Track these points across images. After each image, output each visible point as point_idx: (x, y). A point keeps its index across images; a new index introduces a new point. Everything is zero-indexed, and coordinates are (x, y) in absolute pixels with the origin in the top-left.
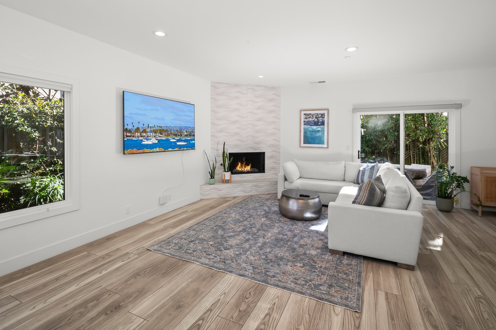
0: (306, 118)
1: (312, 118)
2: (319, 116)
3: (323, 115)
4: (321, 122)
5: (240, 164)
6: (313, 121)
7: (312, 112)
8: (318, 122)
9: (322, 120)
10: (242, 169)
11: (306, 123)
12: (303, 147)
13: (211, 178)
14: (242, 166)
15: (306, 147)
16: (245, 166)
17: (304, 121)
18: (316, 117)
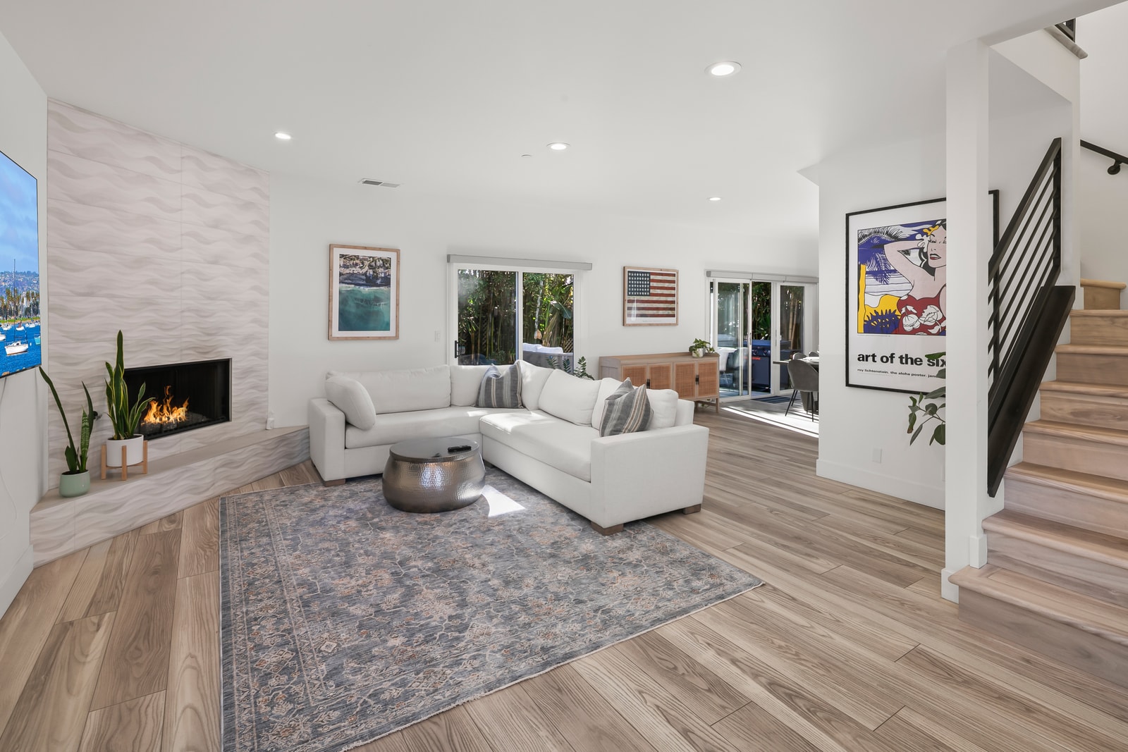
0: (345, 266)
1: (361, 268)
2: (378, 264)
3: (386, 263)
4: (382, 277)
5: (154, 406)
6: (363, 275)
7: (361, 253)
8: (376, 278)
9: (385, 273)
10: (161, 419)
11: (346, 279)
12: (339, 339)
13: (72, 471)
14: (161, 410)
15: (346, 339)
16: (172, 408)
17: (341, 274)
18: (370, 267)
